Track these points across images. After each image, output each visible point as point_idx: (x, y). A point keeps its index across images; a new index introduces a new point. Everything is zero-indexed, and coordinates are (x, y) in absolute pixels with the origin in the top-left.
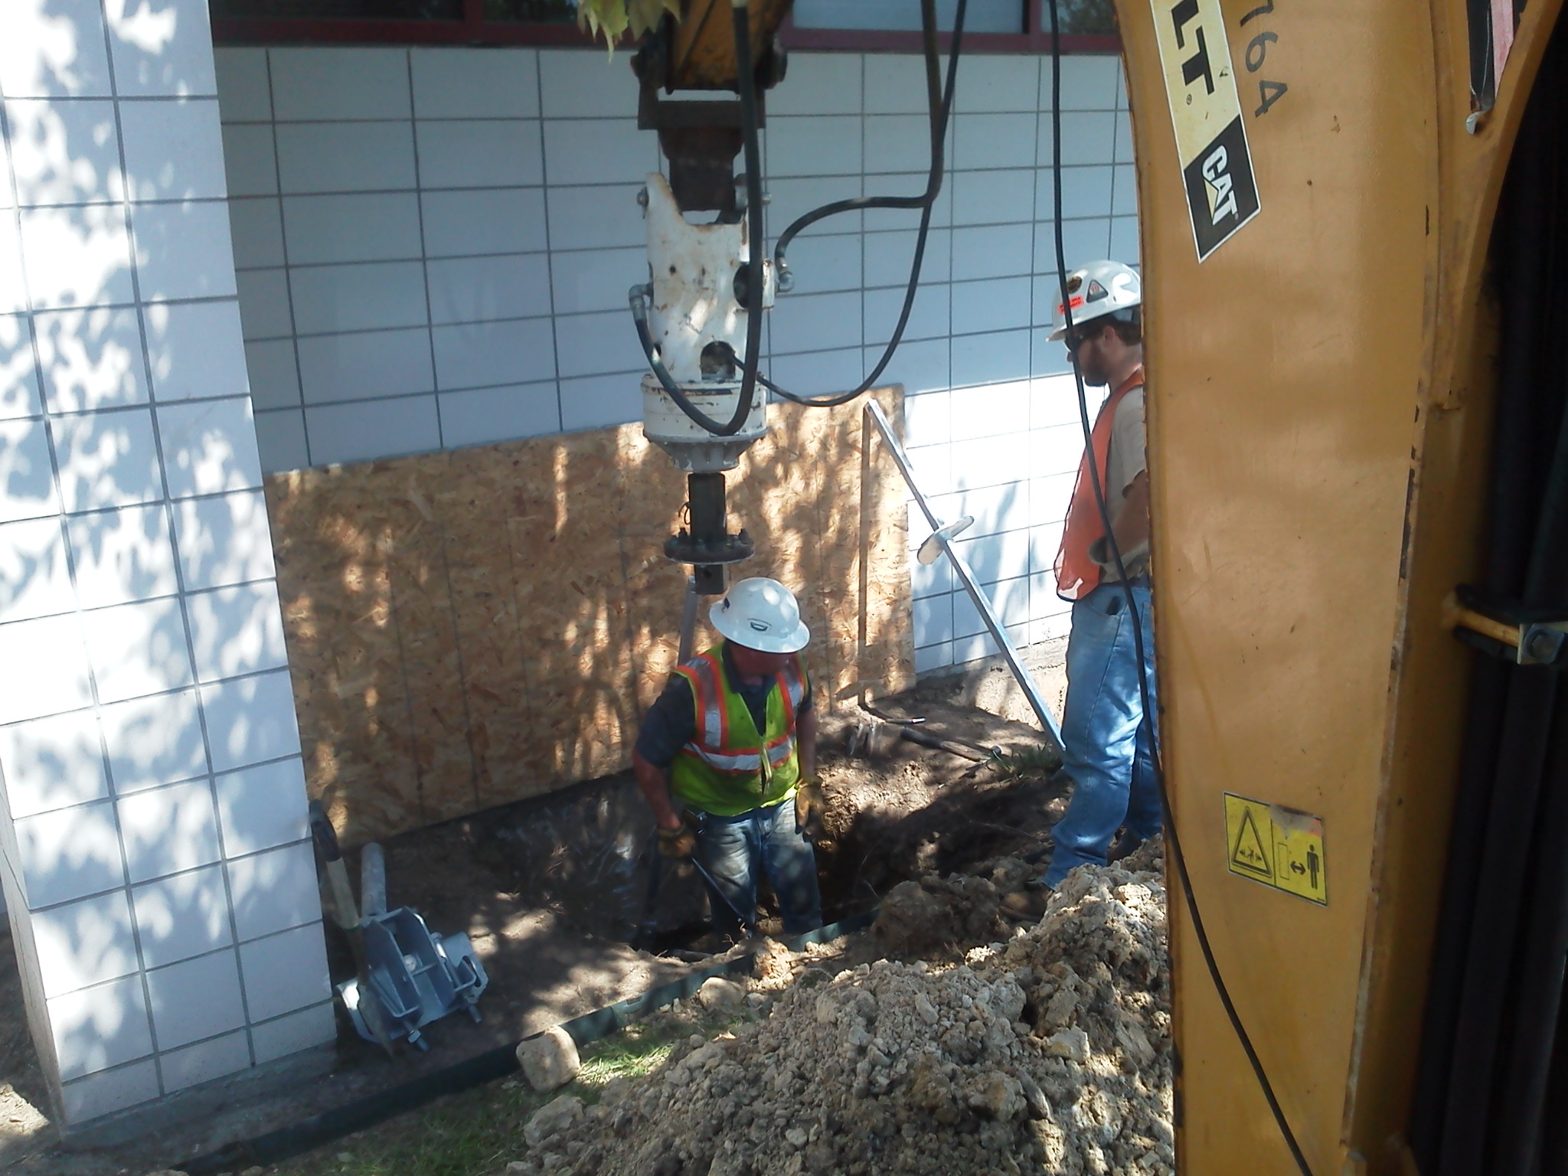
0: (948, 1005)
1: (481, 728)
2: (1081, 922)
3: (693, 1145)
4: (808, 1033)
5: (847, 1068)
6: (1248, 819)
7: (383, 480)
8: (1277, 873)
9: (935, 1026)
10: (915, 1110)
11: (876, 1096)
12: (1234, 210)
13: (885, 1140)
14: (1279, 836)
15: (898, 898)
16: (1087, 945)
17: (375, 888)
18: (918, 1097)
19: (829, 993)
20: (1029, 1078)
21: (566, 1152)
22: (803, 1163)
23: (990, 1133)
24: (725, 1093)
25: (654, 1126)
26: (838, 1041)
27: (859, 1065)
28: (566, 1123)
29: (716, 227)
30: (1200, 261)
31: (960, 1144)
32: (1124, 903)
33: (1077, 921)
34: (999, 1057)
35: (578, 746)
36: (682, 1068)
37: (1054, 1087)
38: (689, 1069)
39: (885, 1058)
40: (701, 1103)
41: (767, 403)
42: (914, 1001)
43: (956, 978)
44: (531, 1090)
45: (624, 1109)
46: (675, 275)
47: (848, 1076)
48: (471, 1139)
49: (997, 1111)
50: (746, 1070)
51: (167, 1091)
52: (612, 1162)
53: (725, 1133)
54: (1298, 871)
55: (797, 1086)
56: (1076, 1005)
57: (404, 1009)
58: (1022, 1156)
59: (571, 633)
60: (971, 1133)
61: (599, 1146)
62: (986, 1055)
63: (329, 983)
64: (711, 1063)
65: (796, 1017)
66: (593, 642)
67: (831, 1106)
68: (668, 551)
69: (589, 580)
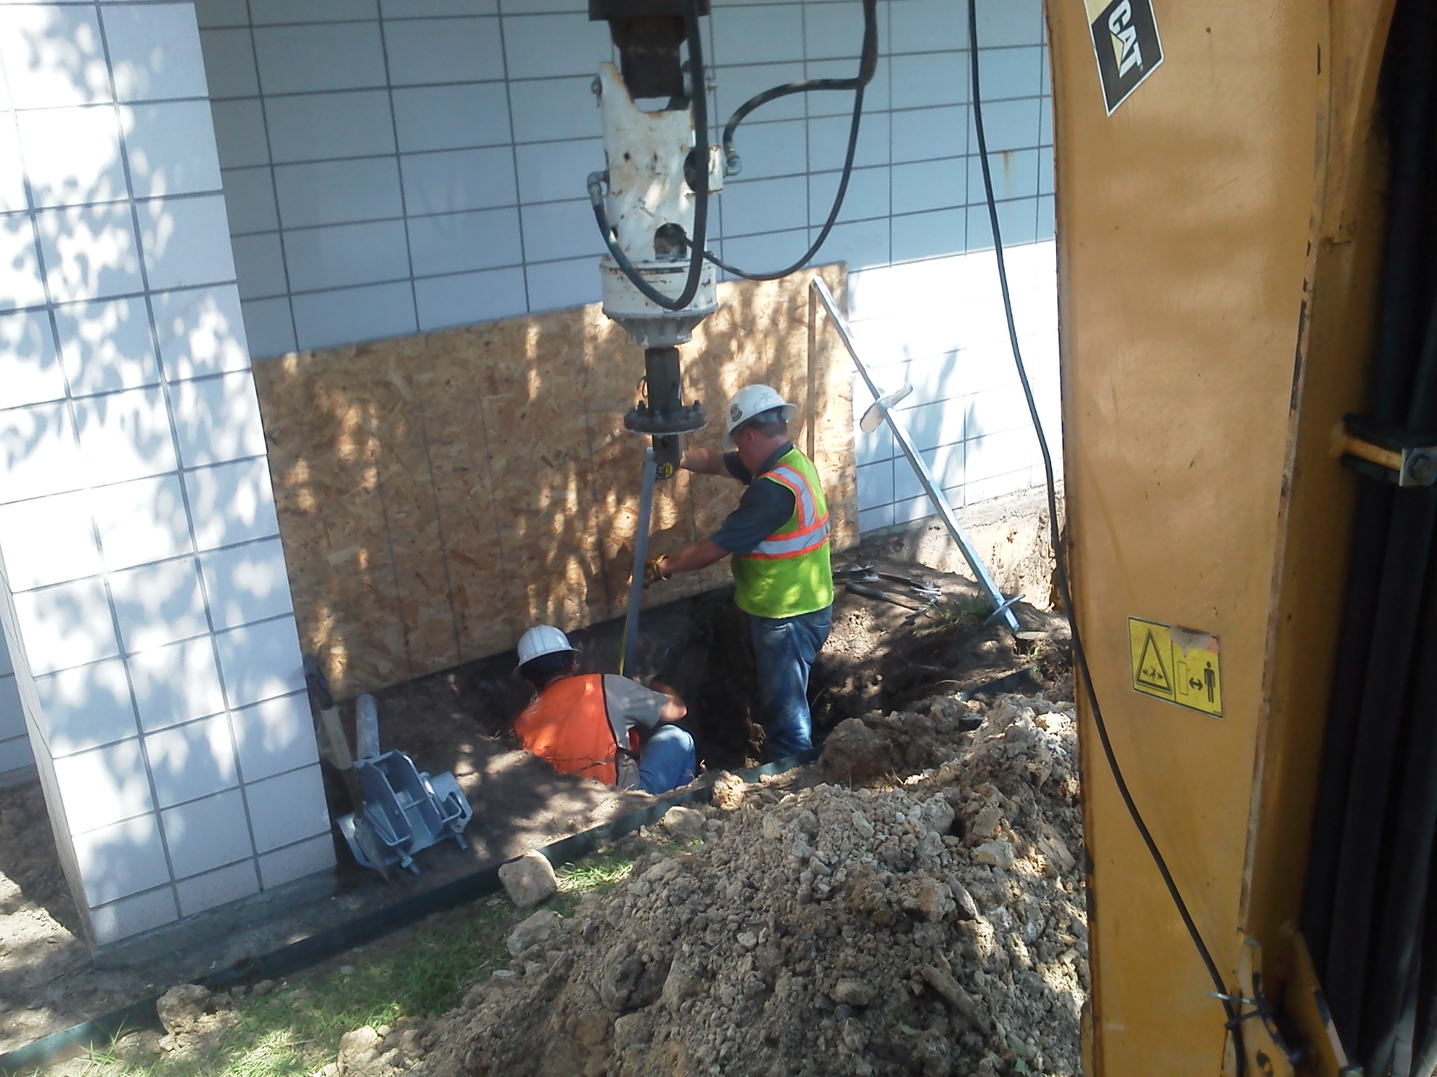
0: (883, 821)
1: (461, 590)
2: (1005, 747)
3: (654, 949)
4: (756, 849)
5: (792, 877)
6: (1150, 641)
7: (365, 362)
8: (1177, 691)
9: (872, 840)
10: (854, 913)
11: (818, 901)
12: (1139, 61)
13: (827, 940)
14: (1179, 655)
15: (842, 734)
16: (1010, 767)
17: (369, 734)
18: (857, 901)
19: (774, 813)
20: (958, 883)
21: (546, 961)
22: (754, 962)
23: (923, 933)
24: (682, 901)
25: (619, 933)
26: (783, 854)
27: (802, 875)
28: (544, 935)
29: (666, 113)
30: (1109, 114)
31: (896, 943)
32: (1045, 730)
33: (1001, 746)
34: (930, 866)
35: (550, 604)
36: (643, 881)
37: (981, 891)
38: (649, 881)
39: (826, 868)
40: (660, 911)
41: (718, 282)
42: (851, 819)
43: (889, 798)
44: (513, 906)
45: (592, 918)
46: (629, 163)
47: (793, 884)
48: (459, 951)
49: (928, 913)
50: (701, 881)
51: (184, 915)
52: (582, 966)
53: (683, 937)
54: (1196, 687)
55: (747, 894)
56: (1000, 820)
57: (396, 838)
58: (952, 953)
59: (544, 502)
60: (906, 933)
61: (570, 951)
62: (918, 864)
63: (328, 817)
64: (668, 876)
65: (745, 835)
66: (564, 510)
67: (778, 911)
68: (628, 423)
69: (558, 454)
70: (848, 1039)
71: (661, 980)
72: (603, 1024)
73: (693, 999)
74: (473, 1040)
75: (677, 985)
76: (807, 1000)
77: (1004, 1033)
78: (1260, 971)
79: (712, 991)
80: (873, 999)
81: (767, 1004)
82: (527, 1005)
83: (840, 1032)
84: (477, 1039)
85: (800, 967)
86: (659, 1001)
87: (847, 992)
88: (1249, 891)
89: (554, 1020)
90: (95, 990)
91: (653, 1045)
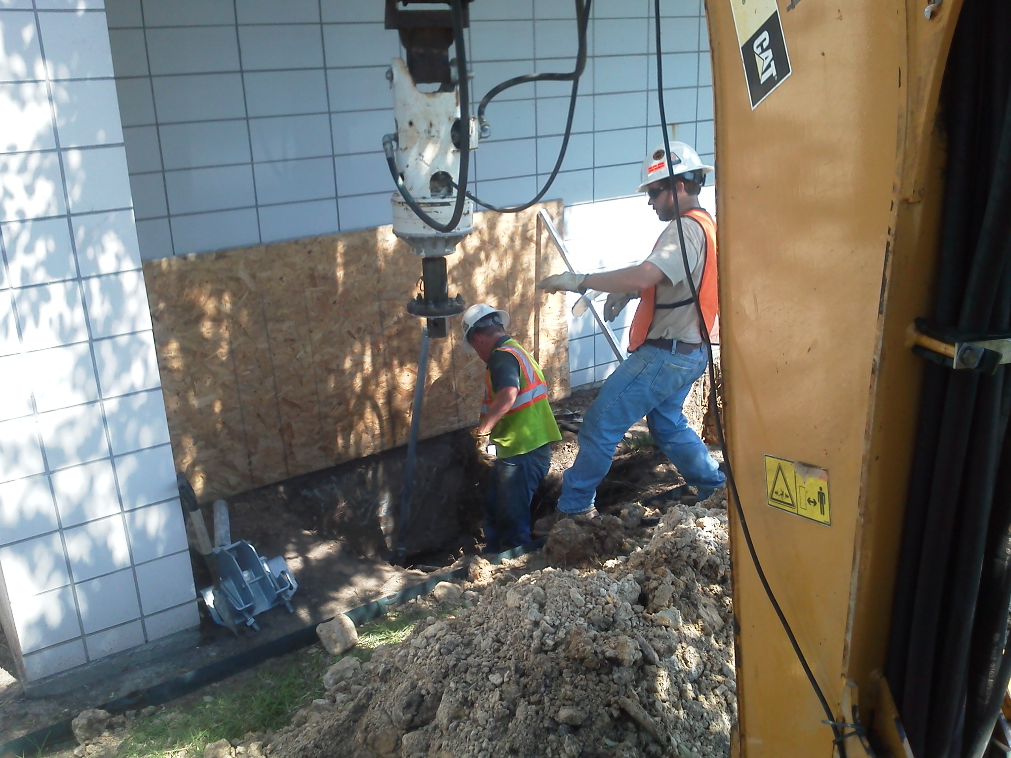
0: (591, 594)
1: (289, 426)
2: (676, 541)
3: (430, 686)
4: (502, 614)
5: (527, 635)
6: (780, 472)
7: (222, 264)
8: (799, 506)
9: (583, 608)
10: (571, 660)
11: (546, 652)
12: (775, 74)
13: (552, 680)
14: (800, 482)
15: (560, 530)
16: (679, 556)
17: (222, 528)
18: (573, 652)
19: (515, 589)
20: (644, 639)
21: (351, 693)
22: (501, 695)
23: (619, 674)
24: (449, 652)
25: (404, 674)
26: (521, 619)
27: (534, 633)
28: (349, 674)
29: (438, 94)
30: (753, 108)
31: (601, 681)
32: (703, 529)
33: (673, 541)
34: (625, 626)
35: (352, 436)
36: (422, 637)
37: (660, 644)
38: (426, 638)
39: (551, 628)
40: (434, 659)
41: (474, 212)
42: (569, 593)
43: (596, 578)
44: (327, 654)
45: (385, 664)
46: (412, 128)
47: (528, 640)
48: (289, 685)
49: (623, 660)
50: (463, 637)
51: (91, 659)
52: (378, 698)
53: (450, 677)
54: (812, 504)
55: (496, 647)
56: (672, 594)
57: (243, 605)
58: (640, 688)
59: (348, 364)
60: (607, 674)
61: (370, 687)
62: (616, 626)
63: (194, 589)
64: (440, 634)
65: (494, 604)
66: (362, 370)
67: (518, 659)
68: (410, 309)
69: (359, 330)
70: (567, 749)
71: (435, 708)
72: (393, 739)
73: (458, 721)
74: (301, 750)
75: (446, 711)
76: (539, 722)
77: (676, 744)
78: (857, 704)
79: (471, 715)
80: (585, 720)
81: (510, 724)
82: (339, 725)
83: (562, 744)
84: (304, 749)
85: (534, 698)
86: (434, 722)
87: (566, 716)
88: (849, 648)
89: (359, 736)
90: (26, 714)
91: (429, 753)
